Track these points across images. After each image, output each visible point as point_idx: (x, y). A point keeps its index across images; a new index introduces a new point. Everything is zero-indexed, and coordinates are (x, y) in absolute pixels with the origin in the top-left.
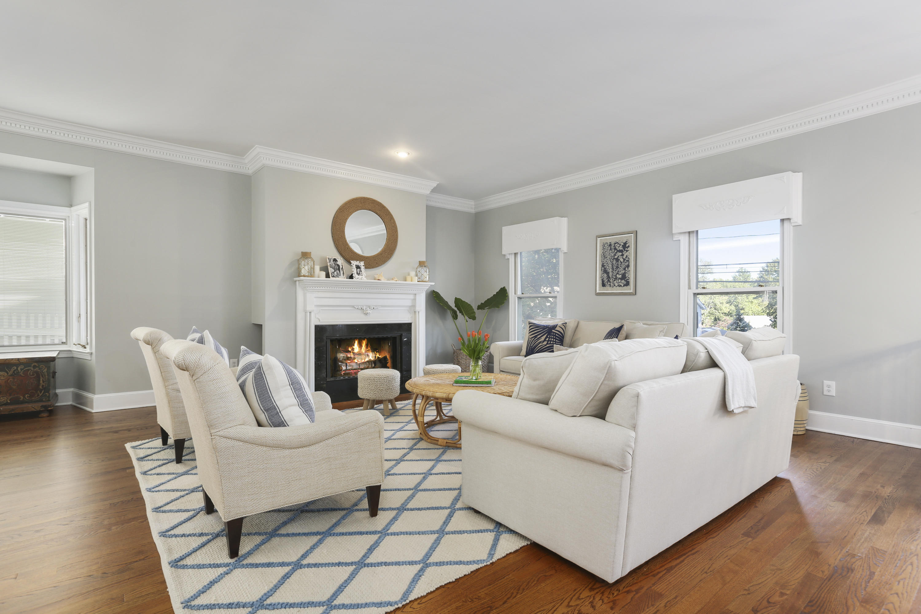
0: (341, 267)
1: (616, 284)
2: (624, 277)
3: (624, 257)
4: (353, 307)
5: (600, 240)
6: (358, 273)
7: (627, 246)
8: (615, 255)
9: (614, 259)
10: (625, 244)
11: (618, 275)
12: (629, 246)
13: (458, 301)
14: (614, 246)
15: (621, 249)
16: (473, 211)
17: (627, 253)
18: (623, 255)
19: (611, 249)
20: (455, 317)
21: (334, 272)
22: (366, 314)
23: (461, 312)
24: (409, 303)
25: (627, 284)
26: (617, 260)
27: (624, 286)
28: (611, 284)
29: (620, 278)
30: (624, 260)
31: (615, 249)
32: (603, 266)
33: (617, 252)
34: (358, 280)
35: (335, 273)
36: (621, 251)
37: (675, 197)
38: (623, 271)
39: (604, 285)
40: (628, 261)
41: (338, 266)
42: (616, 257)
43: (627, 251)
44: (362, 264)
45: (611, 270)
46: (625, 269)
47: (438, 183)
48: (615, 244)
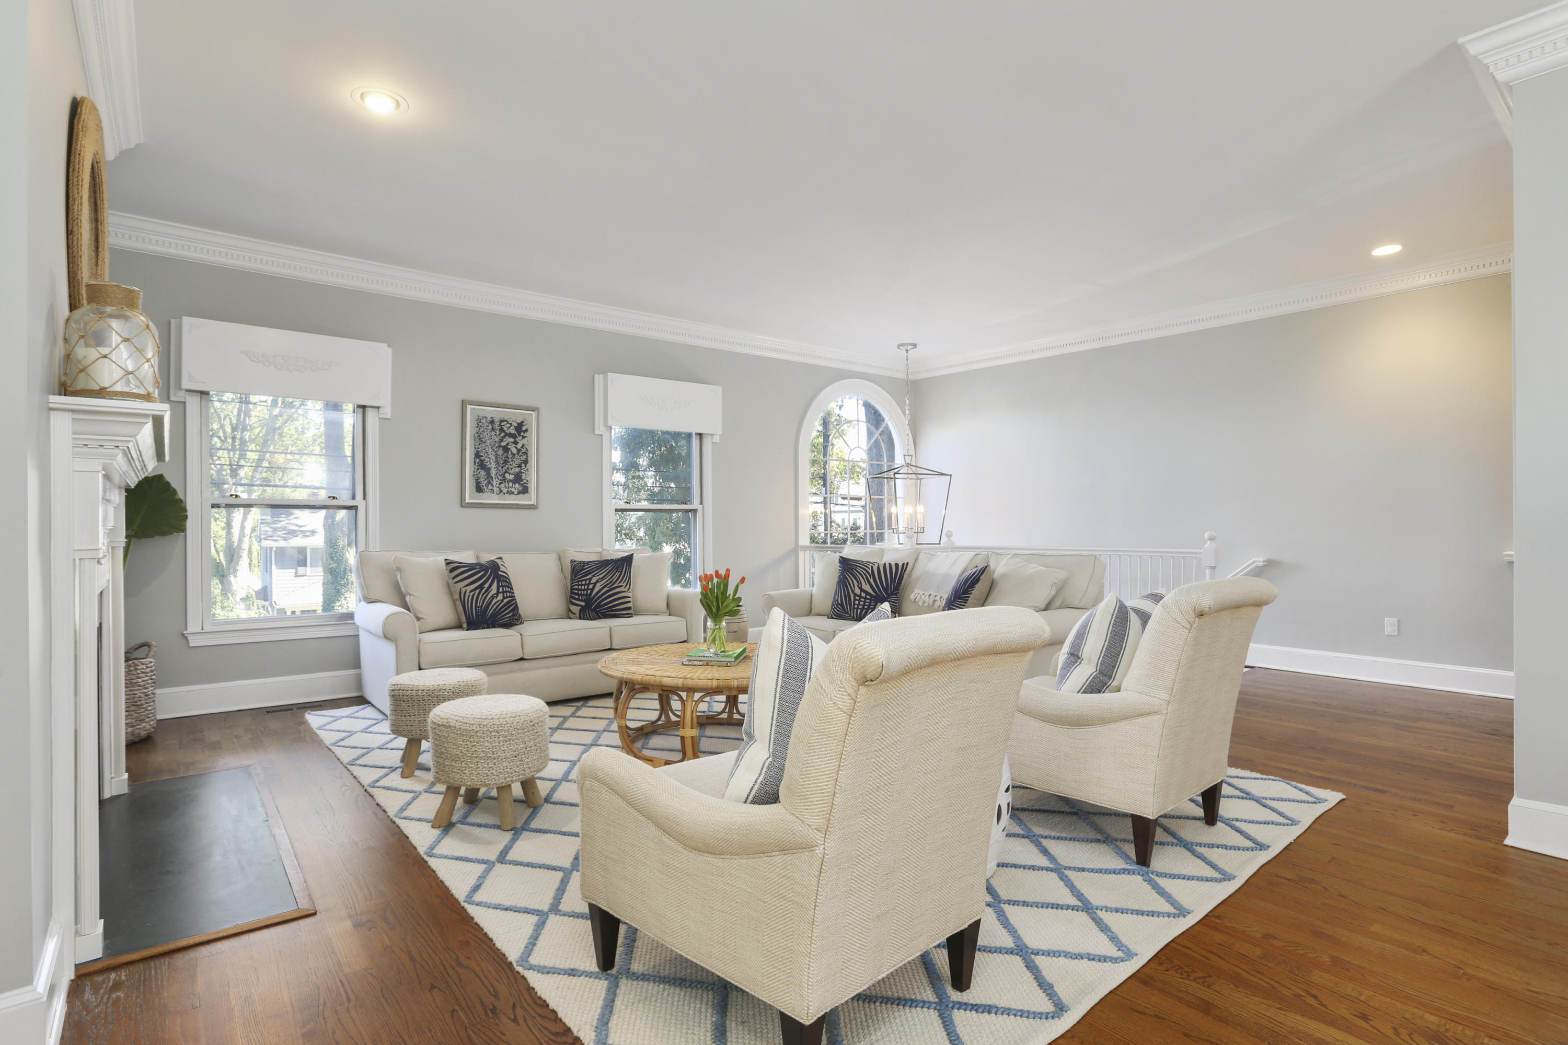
1: (505, 490)
2: (518, 479)
3: (519, 446)
5: (471, 408)
7: (524, 428)
8: (501, 441)
9: (500, 446)
10: (520, 425)
11: (507, 475)
12: (526, 430)
14: (500, 425)
15: (513, 432)
17: (524, 441)
18: (516, 443)
19: (493, 429)
25: (525, 490)
26: (506, 449)
27: (519, 493)
28: (495, 489)
29: (510, 481)
30: (519, 451)
31: (502, 430)
32: (477, 455)
33: (504, 437)
36: (511, 435)
37: (612, 377)
38: (517, 470)
39: (479, 489)
40: (526, 453)
42: (503, 444)
43: (524, 437)
45: (493, 465)
46: (520, 466)
48: (502, 421)
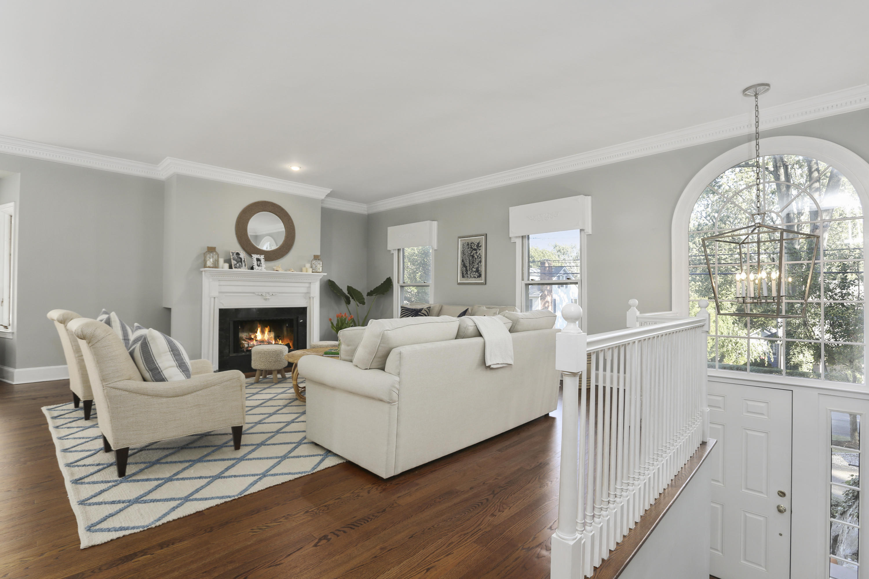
0: (243, 259)
1: (472, 276)
2: (477, 271)
3: (478, 254)
4: (254, 293)
5: (461, 240)
6: (259, 264)
7: (480, 245)
8: (471, 253)
9: (471, 255)
10: (478, 244)
11: (473, 269)
12: (481, 246)
13: (349, 289)
14: (471, 245)
15: (476, 248)
16: (366, 213)
17: (480, 252)
18: (476, 253)
19: (468, 248)
20: (348, 302)
21: (236, 264)
22: (266, 299)
23: (353, 298)
24: (304, 290)
25: (480, 276)
26: (473, 256)
27: (477, 277)
28: (469, 276)
29: (474, 271)
30: (478, 256)
31: (471, 248)
32: (463, 261)
33: (472, 251)
34: (258, 271)
35: (238, 265)
36: (475, 250)
37: (511, 209)
38: (477, 266)
39: (463, 277)
40: (480, 257)
41: (241, 259)
42: (472, 254)
43: (480, 250)
44: (262, 257)
45: (468, 265)
46: (478, 264)
47: (332, 190)
48: (471, 243)
